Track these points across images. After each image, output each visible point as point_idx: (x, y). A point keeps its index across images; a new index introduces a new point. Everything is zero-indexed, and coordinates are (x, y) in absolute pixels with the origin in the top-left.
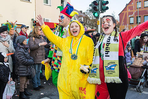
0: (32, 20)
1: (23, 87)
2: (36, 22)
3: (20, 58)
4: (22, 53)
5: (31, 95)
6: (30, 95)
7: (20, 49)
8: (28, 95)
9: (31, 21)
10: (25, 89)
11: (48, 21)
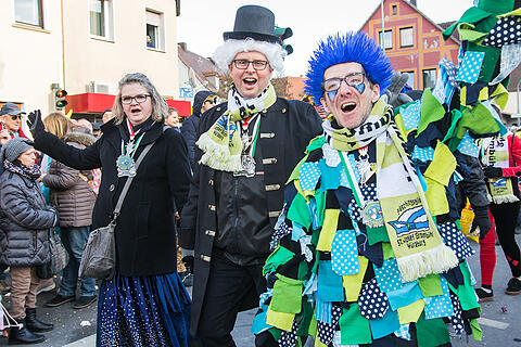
0: (53, 87)
1: (23, 304)
2: (64, 93)
3: (10, 205)
4: (15, 189)
5: (50, 328)
6: (47, 330)
7: (10, 177)
8: (40, 330)
9: (50, 91)
10: (28, 311)
11: (107, 91)
